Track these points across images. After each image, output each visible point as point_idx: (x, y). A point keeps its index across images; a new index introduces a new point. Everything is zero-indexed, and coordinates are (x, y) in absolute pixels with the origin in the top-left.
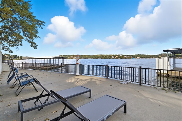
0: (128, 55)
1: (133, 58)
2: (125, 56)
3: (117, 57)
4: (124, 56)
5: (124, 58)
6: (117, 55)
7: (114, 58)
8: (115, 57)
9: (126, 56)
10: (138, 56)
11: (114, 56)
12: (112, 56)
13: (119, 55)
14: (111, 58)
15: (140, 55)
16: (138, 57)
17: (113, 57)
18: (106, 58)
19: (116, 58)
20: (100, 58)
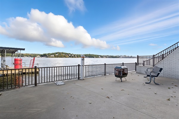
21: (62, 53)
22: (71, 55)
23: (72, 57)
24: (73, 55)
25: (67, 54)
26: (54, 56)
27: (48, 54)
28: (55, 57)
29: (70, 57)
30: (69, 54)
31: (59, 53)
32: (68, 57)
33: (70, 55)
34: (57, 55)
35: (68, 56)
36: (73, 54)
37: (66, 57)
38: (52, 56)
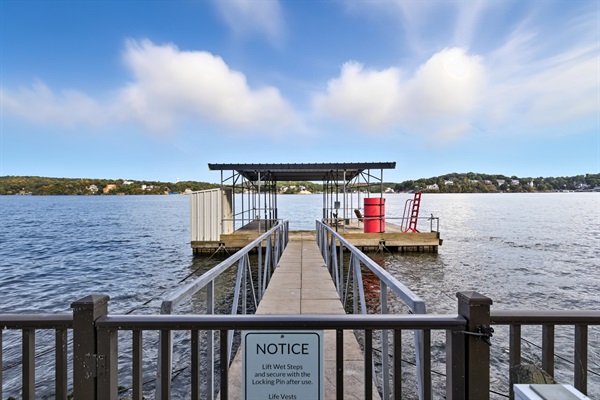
0: (153, 183)
1: (172, 192)
2: (144, 187)
3: (110, 187)
4: (139, 184)
5: (140, 193)
6: (111, 182)
7: (100, 192)
8: (105, 186)
9: (148, 184)
10: (188, 187)
11: (101, 185)
12: (89, 185)
13: (121, 181)
14: (86, 192)
15: (195, 182)
16: (188, 191)
17: (93, 188)
18: (59, 194)
19: (106, 190)
20: (27, 191)
21: (470, 176)
22: (508, 180)
23: (514, 189)
24: (516, 182)
25: (489, 178)
26: (439, 186)
27: (420, 181)
28: (442, 190)
29: (503, 189)
30: (500, 177)
31: (456, 175)
32: (492, 192)
33: (501, 183)
34: (449, 186)
35: (495, 188)
36: (515, 178)
37: (486, 192)
38: (430, 187)
